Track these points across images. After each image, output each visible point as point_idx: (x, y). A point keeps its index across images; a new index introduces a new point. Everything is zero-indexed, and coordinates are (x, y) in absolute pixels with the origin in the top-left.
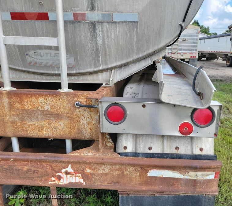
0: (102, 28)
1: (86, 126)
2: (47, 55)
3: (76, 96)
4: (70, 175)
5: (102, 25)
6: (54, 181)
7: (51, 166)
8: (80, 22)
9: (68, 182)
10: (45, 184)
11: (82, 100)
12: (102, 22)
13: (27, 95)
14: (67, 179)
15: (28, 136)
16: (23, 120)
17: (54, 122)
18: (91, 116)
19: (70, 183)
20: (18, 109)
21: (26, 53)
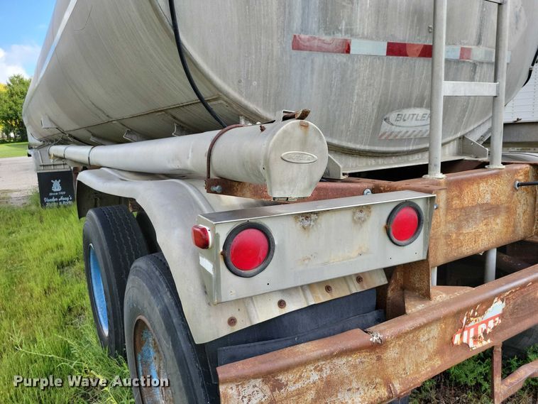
1: (521, 218)
2: (412, 118)
3: (516, 172)
5: (482, 66)
8: (464, 62)
11: (521, 178)
17: (492, 221)
20: (455, 210)
21: (385, 117)
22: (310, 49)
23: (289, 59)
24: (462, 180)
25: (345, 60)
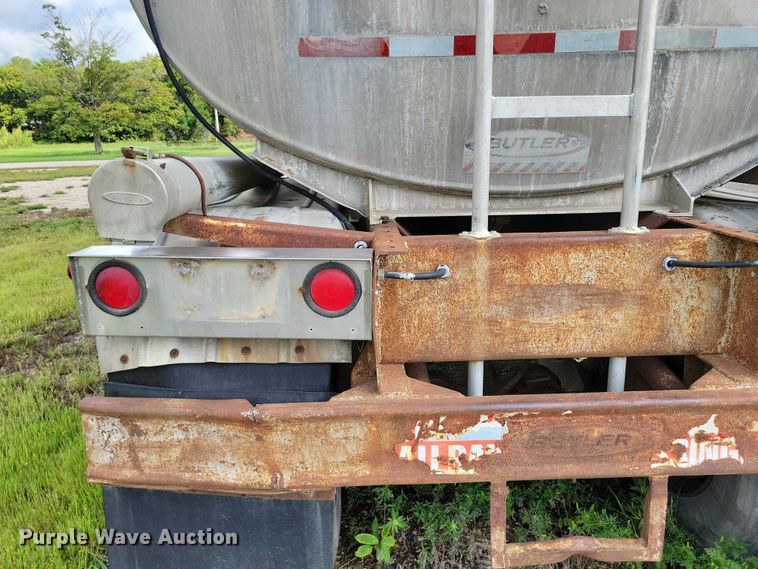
0: (683, 68)
1: (682, 319)
2: (523, 144)
3: (668, 242)
4: (707, 443)
5: (685, 58)
6: (665, 460)
7: (663, 421)
9: (701, 460)
10: (642, 470)
11: (682, 253)
12: (686, 52)
13: (540, 246)
14: (698, 452)
15: (526, 355)
16: (519, 313)
17: (601, 314)
18: (700, 293)
19: (707, 462)
20: (511, 286)
21: (467, 143)
22: (326, 54)
23: (296, 68)
24: (525, 245)
25: (381, 66)
